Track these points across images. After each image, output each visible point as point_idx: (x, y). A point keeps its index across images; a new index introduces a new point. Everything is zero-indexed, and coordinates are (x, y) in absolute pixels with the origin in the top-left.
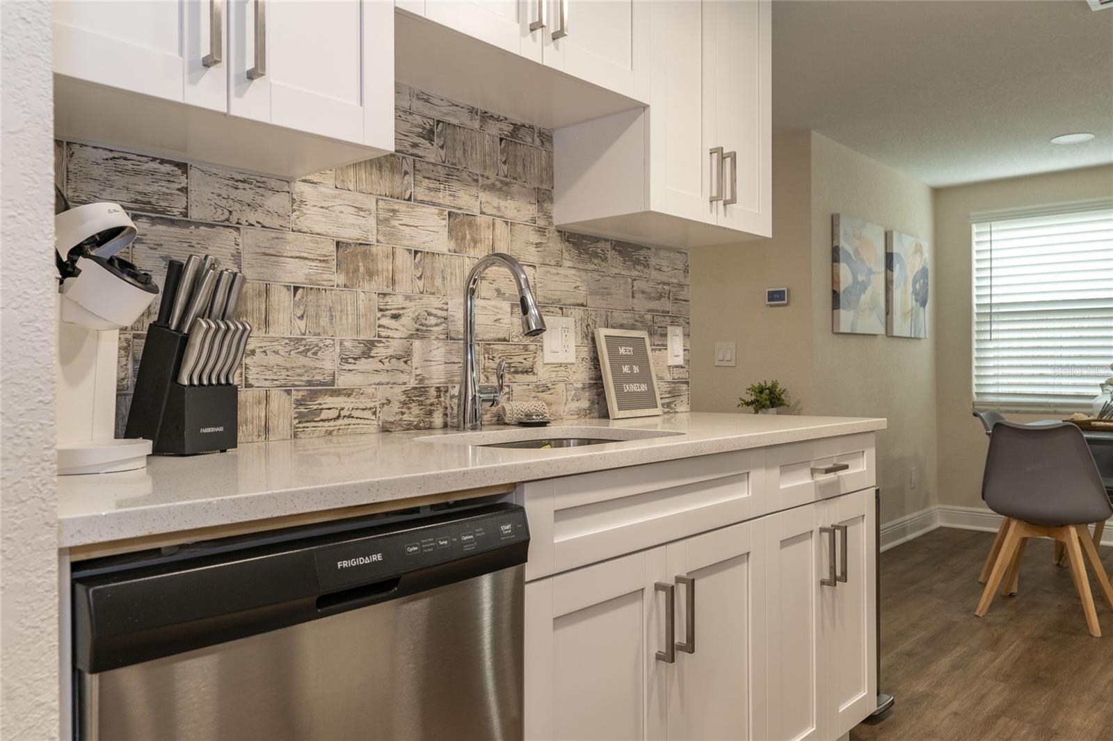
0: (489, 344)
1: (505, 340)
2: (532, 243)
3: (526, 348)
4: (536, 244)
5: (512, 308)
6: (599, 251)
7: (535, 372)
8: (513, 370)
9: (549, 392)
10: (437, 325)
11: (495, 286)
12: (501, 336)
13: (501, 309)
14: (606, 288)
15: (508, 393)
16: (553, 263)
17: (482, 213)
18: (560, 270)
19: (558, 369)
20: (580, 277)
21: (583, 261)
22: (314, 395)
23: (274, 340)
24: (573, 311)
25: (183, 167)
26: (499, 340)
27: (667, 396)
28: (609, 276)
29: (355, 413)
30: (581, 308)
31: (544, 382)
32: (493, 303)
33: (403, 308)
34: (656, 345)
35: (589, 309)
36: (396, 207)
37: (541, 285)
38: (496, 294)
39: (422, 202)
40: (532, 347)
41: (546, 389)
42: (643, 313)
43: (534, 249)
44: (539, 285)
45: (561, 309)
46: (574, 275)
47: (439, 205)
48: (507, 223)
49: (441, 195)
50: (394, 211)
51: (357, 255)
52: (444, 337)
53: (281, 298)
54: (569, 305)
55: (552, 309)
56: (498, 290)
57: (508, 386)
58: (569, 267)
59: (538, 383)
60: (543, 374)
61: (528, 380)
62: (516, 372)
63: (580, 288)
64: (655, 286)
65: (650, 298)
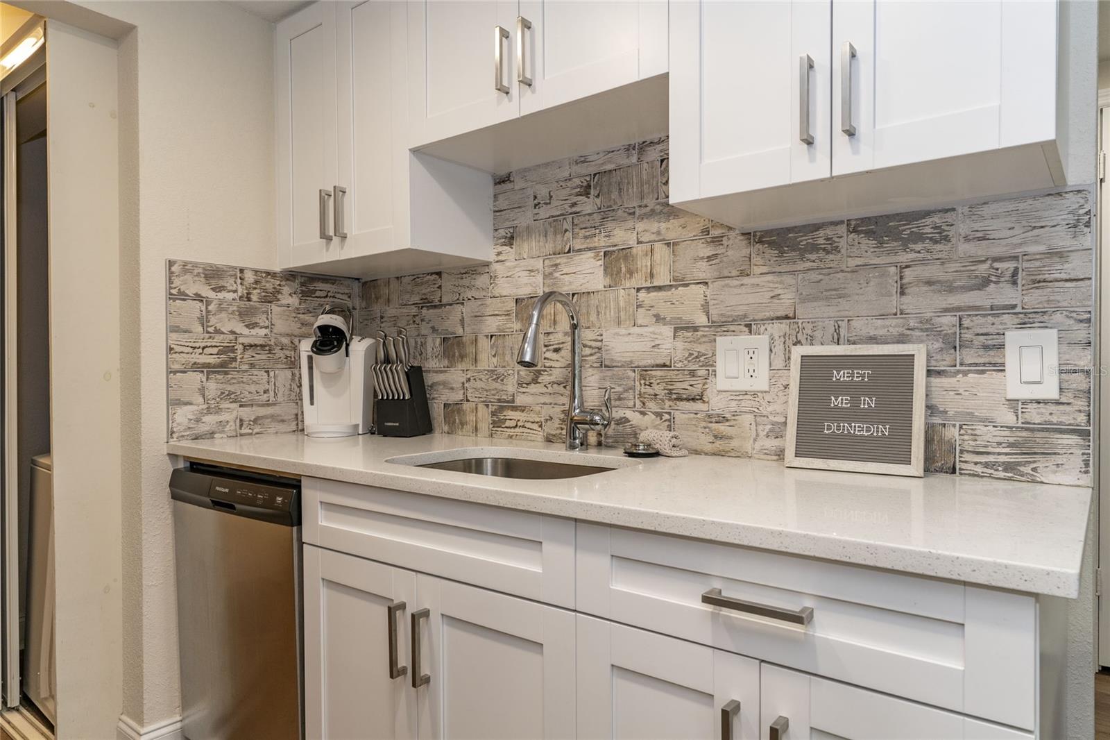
0: (646, 371)
1: (664, 365)
2: (702, 258)
3: (693, 373)
4: (708, 257)
5: (675, 333)
6: (821, 241)
7: (706, 400)
8: (674, 396)
9: (727, 424)
10: (591, 355)
11: (653, 311)
12: (660, 362)
13: (660, 334)
14: (835, 290)
15: (669, 420)
16: (734, 273)
17: (639, 242)
18: (746, 280)
19: (741, 397)
20: (781, 283)
21: (792, 261)
22: (501, 409)
23: (480, 371)
24: (769, 327)
25: (439, 274)
26: (658, 366)
27: (1007, 450)
28: (842, 271)
29: (528, 425)
30: (784, 321)
31: (720, 412)
32: (651, 329)
33: (563, 343)
34: (970, 365)
35: (800, 321)
36: (558, 262)
37: (716, 302)
38: (653, 320)
39: (580, 250)
40: (702, 372)
41: (722, 419)
42: (929, 315)
43: (705, 264)
44: (711, 303)
45: (749, 326)
46: (769, 282)
47: (595, 248)
48: (668, 245)
49: (596, 239)
50: (556, 265)
51: (528, 306)
52: (598, 365)
53: (484, 343)
54: (762, 320)
55: (732, 328)
56: (656, 316)
57: (669, 413)
58: (761, 274)
59: (712, 412)
60: (716, 403)
61: (694, 408)
62: (679, 399)
63: (781, 297)
64: (968, 268)
65: (951, 289)
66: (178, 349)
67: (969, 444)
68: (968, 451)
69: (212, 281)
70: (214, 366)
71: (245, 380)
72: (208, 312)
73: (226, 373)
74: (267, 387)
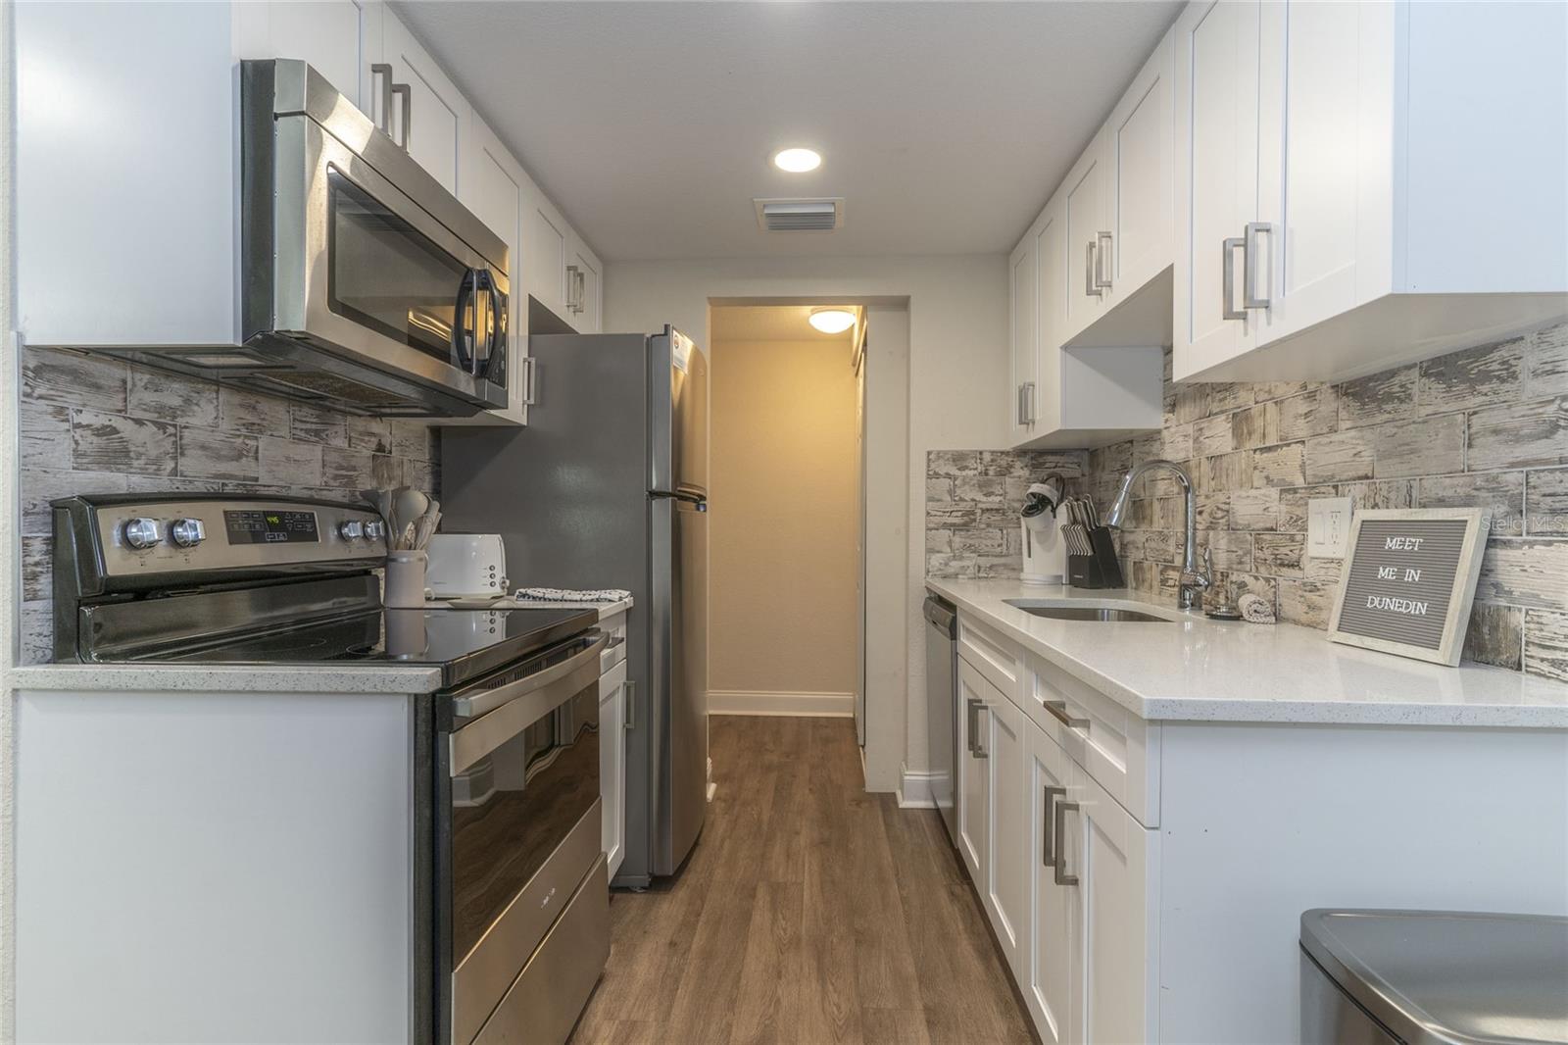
0: (1259, 534)
1: (1272, 529)
2: (1301, 415)
3: (1292, 538)
4: (1306, 414)
5: (1281, 495)
6: (1396, 389)
7: (1302, 566)
8: (1279, 562)
9: (1318, 593)
10: (1222, 518)
11: (1265, 474)
12: (1269, 525)
13: (1269, 496)
14: (1408, 444)
15: (1274, 587)
16: (1326, 430)
17: (1256, 403)
18: (1335, 437)
19: (1328, 565)
20: (1362, 438)
21: (1370, 414)
22: (1166, 568)
23: (1153, 532)
24: (1352, 488)
25: (1131, 442)
26: (1267, 529)
28: (1414, 422)
30: (1364, 481)
31: (1312, 580)
32: (1262, 491)
33: (1204, 506)
34: (1536, 534)
35: (1378, 481)
36: (1202, 426)
37: (1311, 462)
38: (1265, 482)
39: (1216, 414)
40: (1299, 538)
41: (1314, 589)
42: (1496, 471)
43: (1303, 421)
44: (1308, 462)
45: (1336, 487)
46: (1352, 438)
47: (1226, 411)
48: (1276, 403)
49: (1226, 402)
50: (1201, 429)
52: (1226, 528)
53: (1157, 506)
54: (1346, 480)
55: (1323, 490)
56: (1267, 478)
57: (1275, 579)
58: (1347, 429)
59: (1306, 580)
60: (1311, 571)
61: (1293, 575)
62: (1282, 565)
63: (1363, 454)
64: (1536, 411)
65: (1518, 438)
66: (933, 513)
67: (1535, 635)
68: (1533, 643)
69: (958, 463)
70: (959, 525)
71: (982, 536)
72: (955, 486)
73: (968, 531)
74: (1000, 541)
